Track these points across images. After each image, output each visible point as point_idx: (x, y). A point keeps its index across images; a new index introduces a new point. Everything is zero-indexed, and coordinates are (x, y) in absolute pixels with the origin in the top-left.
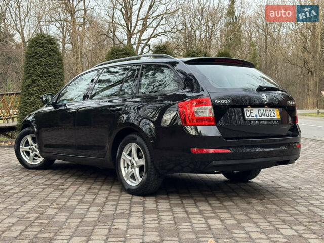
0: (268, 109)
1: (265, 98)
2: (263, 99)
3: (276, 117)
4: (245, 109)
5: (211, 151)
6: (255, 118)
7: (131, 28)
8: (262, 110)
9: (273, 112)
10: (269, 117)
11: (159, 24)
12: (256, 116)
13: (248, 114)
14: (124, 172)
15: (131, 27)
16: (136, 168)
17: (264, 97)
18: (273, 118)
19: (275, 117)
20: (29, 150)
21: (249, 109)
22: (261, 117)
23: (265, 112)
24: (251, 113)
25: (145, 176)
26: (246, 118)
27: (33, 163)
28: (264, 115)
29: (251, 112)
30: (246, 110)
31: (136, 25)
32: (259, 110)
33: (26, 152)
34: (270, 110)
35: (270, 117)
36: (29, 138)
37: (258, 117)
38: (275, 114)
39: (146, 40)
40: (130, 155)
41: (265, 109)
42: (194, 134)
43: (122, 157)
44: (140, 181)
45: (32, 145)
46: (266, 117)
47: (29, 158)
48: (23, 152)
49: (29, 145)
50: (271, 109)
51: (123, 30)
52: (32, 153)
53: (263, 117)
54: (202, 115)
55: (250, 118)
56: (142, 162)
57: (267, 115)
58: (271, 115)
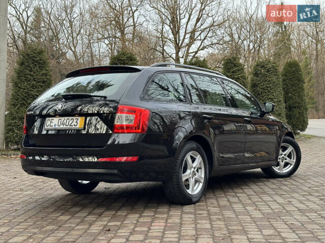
0: (70, 118)
2: (58, 108)
6: (53, 127)
7: (179, 42)
8: (63, 118)
9: (75, 120)
10: (69, 127)
11: (206, 36)
12: (55, 125)
15: (179, 40)
18: (73, 127)
21: (50, 119)
22: (60, 126)
23: (65, 121)
24: (51, 122)
26: (46, 127)
28: (64, 124)
30: (47, 120)
31: (184, 38)
32: (59, 119)
35: (70, 125)
37: (57, 127)
39: (193, 52)
41: (66, 118)
46: (65, 126)
50: (75, 118)
51: (171, 44)
53: (62, 126)
55: (49, 127)
57: (67, 124)
58: (73, 124)
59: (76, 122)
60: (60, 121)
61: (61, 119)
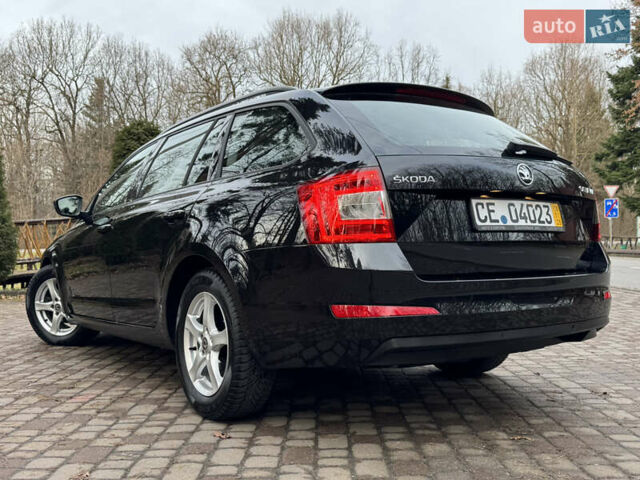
0: (534, 204)
1: (526, 173)
2: (522, 175)
3: (553, 224)
4: (474, 202)
5: (388, 311)
6: (501, 223)
8: (517, 203)
9: (545, 210)
10: (537, 224)
12: (504, 219)
13: (483, 213)
14: (189, 360)
16: (212, 352)
17: (524, 172)
18: (546, 224)
19: (550, 223)
20: (51, 309)
21: (485, 202)
22: (517, 221)
23: (525, 210)
24: (490, 211)
25: (228, 373)
26: (478, 223)
27: (58, 334)
28: (525, 218)
29: (491, 208)
30: (477, 205)
32: (510, 205)
33: (47, 312)
34: (537, 206)
35: (540, 222)
36: (50, 285)
37: (510, 223)
38: (550, 217)
40: (200, 320)
41: (525, 203)
42: (343, 265)
43: (187, 325)
44: (219, 384)
45: (57, 300)
46: (529, 223)
47: (51, 324)
48: (41, 312)
49: (51, 300)
50: (541, 204)
52: (57, 314)
53: (522, 222)
54: (358, 215)
55: (488, 223)
56: (223, 339)
57: (533, 219)
58: (542, 219)
59: (548, 214)
60: (512, 207)
61: (513, 205)
